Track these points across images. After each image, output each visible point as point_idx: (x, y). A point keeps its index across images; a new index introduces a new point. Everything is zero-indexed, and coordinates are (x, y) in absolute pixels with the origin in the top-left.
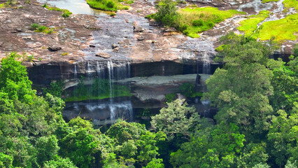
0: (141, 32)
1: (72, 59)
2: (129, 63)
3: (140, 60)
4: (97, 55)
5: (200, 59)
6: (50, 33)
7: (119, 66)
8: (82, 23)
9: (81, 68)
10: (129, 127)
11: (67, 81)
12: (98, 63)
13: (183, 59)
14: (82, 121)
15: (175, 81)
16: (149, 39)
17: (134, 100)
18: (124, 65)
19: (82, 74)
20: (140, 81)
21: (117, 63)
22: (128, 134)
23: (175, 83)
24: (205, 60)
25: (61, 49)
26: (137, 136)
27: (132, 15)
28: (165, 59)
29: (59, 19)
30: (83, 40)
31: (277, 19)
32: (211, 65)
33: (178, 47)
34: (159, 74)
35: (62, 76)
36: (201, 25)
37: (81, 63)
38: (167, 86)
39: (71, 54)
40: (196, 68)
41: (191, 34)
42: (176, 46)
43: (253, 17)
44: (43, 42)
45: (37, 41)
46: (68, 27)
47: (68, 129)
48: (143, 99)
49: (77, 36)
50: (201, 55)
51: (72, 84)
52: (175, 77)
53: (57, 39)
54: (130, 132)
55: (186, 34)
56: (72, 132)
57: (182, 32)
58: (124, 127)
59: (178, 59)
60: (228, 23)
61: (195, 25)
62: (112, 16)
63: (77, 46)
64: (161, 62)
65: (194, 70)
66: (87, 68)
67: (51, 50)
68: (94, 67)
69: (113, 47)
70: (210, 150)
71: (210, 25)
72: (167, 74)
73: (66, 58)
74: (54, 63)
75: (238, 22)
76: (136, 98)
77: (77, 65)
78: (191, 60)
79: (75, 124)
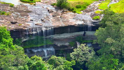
0: (53, 12)
1: (24, 27)
2: (53, 28)
3: (58, 26)
4: (36, 25)
5: (86, 24)
6: (8, 15)
7: (48, 29)
8: (21, 9)
9: (30, 31)
10: (58, 59)
11: (23, 38)
12: (37, 28)
13: (78, 24)
14: (38, 57)
15: (73, 35)
16: (58, 15)
17: (55, 46)
18: (51, 29)
19: (31, 34)
20: (56, 36)
21: (47, 28)
22: (59, 63)
23: (73, 36)
24: (88, 24)
25: (17, 22)
26: (63, 63)
27: (44, 4)
28: (70, 25)
29: (9, 8)
30: (26, 17)
31: (115, 3)
32: (92, 26)
33: (74, 19)
34: (67, 32)
35: (21, 36)
36: (80, 7)
37: (30, 29)
38: (69, 38)
39: (23, 25)
40: (85, 28)
41: (77, 12)
42: (72, 18)
43: (103, 2)
44: (6, 19)
45: (4, 19)
46: (16, 12)
47: (32, 62)
48: (59, 45)
49: (22, 15)
50: (86, 22)
51: (25, 40)
52: (73, 33)
53: (13, 17)
54: (59, 62)
55: (75, 12)
56: (34, 63)
57: (72, 11)
58: (56, 59)
59: (76, 24)
60: (92, 6)
61: (77, 7)
62: (34, 5)
63: (24, 20)
64: (68, 26)
65: (84, 29)
66: (32, 31)
67: (13, 23)
68: (36, 31)
69: (42, 20)
70: (103, 68)
71: (85, 7)
72: (71, 32)
73: (21, 27)
74: (17, 29)
75: (97, 5)
76: (55, 45)
77: (28, 30)
78: (82, 25)
79: (34, 59)
